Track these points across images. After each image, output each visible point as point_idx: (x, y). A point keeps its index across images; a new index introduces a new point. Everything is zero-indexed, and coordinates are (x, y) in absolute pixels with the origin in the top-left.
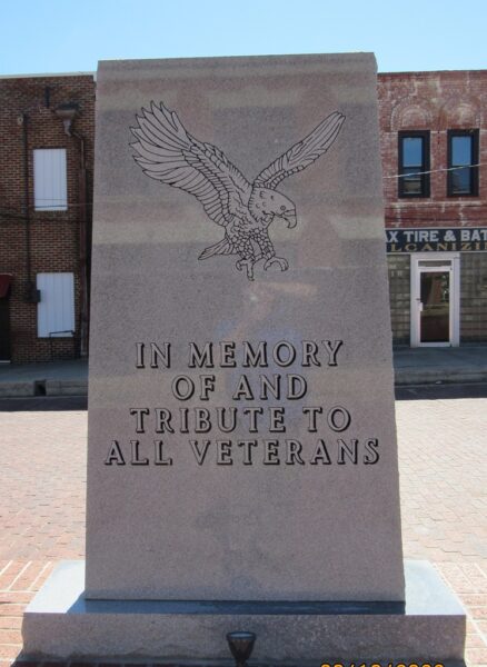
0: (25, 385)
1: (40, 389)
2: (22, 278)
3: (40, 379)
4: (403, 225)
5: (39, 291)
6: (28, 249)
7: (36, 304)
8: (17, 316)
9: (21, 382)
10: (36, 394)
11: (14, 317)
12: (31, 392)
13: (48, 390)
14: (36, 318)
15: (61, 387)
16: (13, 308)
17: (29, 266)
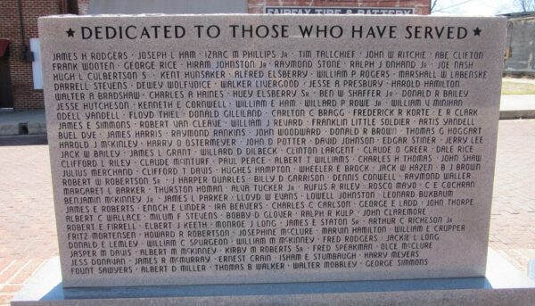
0: (11, 126)
1: (24, 129)
2: (17, 42)
3: (23, 121)
4: (315, 5)
5: (32, 53)
6: (21, 19)
7: (31, 63)
8: (16, 73)
9: (7, 124)
10: (21, 133)
11: (13, 73)
12: (17, 131)
13: (30, 130)
14: (31, 74)
15: (40, 127)
16: (12, 66)
17: (23, 33)
